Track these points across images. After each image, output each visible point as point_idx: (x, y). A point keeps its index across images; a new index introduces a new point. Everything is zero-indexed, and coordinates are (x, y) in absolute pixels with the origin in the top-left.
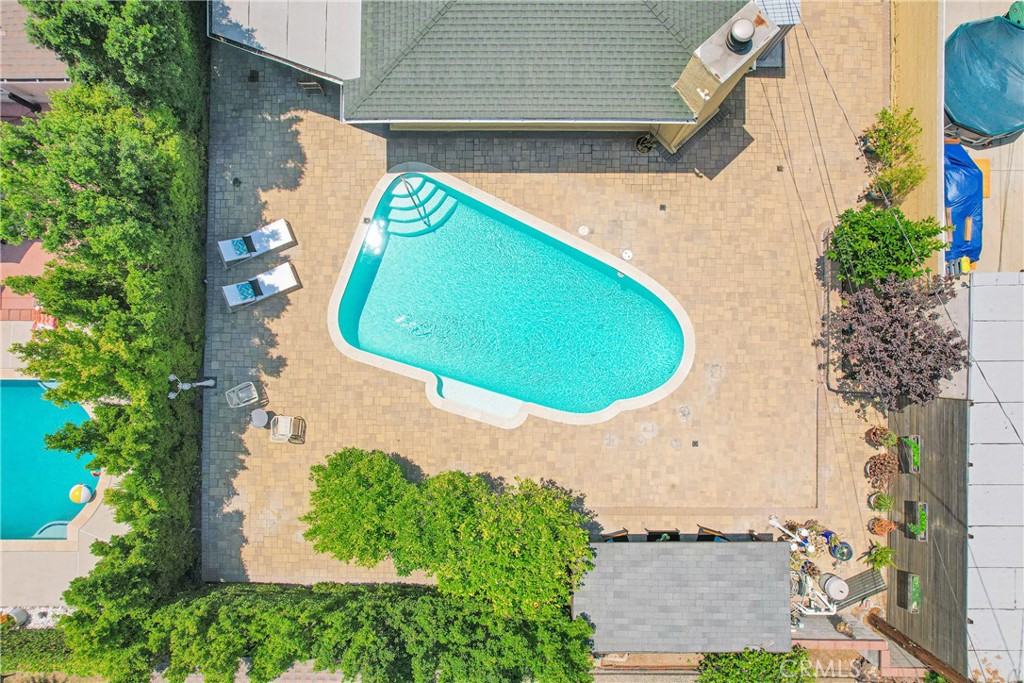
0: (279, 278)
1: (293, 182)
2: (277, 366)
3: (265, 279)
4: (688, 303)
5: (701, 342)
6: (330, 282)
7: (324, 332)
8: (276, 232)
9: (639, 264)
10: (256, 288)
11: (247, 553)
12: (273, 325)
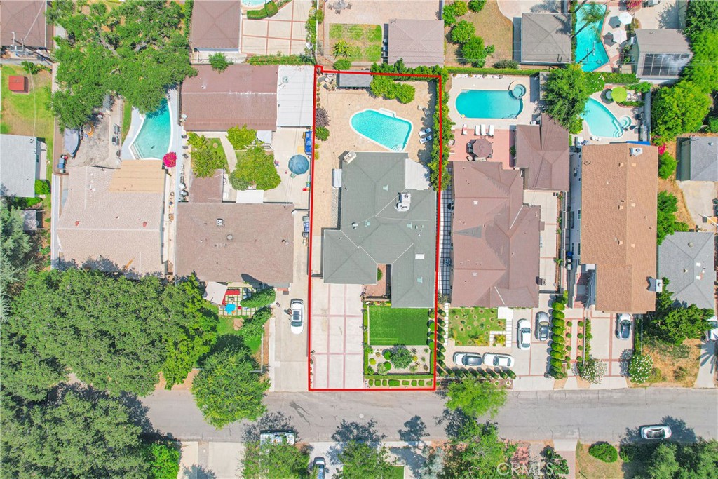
0: (422, 133)
1: (420, 151)
2: (422, 119)
3: (424, 133)
4: (350, 129)
5: (348, 122)
6: (413, 133)
7: (414, 125)
8: (423, 141)
9: (359, 136)
10: (426, 132)
11: (428, 87)
12: (423, 126)
